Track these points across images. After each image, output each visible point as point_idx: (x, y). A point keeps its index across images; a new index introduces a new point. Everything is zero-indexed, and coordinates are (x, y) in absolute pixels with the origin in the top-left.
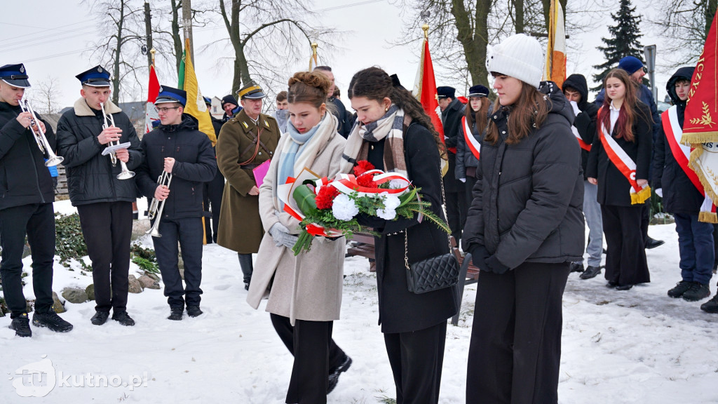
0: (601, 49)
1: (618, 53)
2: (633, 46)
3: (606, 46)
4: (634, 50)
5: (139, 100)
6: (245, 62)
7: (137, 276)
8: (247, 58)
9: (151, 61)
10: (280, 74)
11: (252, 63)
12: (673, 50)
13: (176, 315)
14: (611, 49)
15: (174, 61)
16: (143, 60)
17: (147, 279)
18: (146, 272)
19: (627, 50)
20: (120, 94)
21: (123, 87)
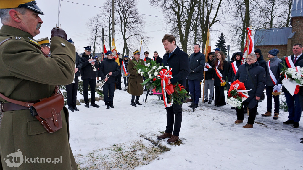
0: (215, 45)
1: (220, 47)
2: (223, 45)
3: (217, 45)
4: (224, 46)
5: (100, 52)
6: (127, 44)
7: (98, 97)
8: (127, 43)
9: (103, 43)
10: (135, 47)
11: (128, 44)
12: (233, 47)
13: (108, 108)
14: (218, 46)
15: (109, 43)
16: (101, 43)
17: (101, 98)
18: (101, 96)
19: (222, 46)
20: (95, 51)
21: (96, 49)
